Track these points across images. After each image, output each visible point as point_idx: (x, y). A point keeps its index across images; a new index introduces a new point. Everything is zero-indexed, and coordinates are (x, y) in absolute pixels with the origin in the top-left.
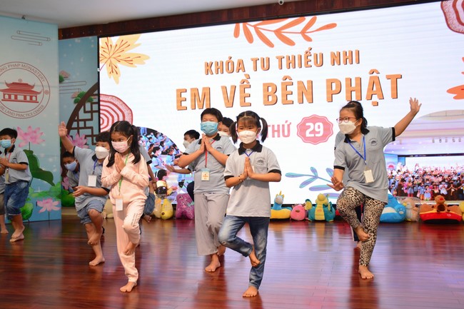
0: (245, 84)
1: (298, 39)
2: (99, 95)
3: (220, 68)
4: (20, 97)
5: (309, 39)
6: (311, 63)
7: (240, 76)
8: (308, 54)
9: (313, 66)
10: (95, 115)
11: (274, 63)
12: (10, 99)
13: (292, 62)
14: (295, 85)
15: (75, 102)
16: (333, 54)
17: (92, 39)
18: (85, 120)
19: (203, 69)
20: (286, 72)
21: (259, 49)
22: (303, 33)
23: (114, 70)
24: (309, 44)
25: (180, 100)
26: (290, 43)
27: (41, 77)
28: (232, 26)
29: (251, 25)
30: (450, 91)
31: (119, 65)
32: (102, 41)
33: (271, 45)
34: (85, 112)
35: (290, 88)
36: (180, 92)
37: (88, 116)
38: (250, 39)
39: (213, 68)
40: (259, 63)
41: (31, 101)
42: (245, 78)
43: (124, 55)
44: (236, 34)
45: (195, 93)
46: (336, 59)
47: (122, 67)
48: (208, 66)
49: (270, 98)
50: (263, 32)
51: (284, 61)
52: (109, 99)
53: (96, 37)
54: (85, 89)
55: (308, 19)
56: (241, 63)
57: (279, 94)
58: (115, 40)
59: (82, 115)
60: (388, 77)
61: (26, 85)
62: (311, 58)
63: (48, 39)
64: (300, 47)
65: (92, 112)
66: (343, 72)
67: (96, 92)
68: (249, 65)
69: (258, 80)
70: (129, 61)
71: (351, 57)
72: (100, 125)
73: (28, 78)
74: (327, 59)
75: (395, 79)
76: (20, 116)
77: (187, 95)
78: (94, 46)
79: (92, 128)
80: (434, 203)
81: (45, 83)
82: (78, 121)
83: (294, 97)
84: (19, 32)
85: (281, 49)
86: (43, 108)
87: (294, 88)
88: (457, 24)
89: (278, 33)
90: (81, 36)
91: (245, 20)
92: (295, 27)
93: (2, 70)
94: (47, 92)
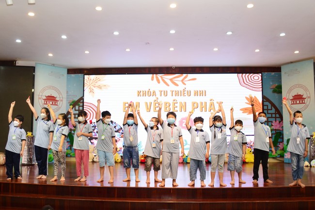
0: (156, 102)
1: (180, 83)
2: (83, 102)
3: (144, 94)
4: (51, 103)
5: (185, 84)
6: (186, 94)
7: (154, 98)
8: (184, 90)
9: (187, 96)
11: (169, 93)
12: (46, 104)
13: (177, 93)
14: (178, 104)
15: (70, 105)
16: (195, 91)
17: (81, 75)
19: (136, 93)
20: (174, 97)
21: (162, 86)
22: (182, 81)
23: (91, 91)
24: (185, 86)
25: (125, 107)
26: (177, 85)
27: (59, 93)
28: (151, 75)
29: (159, 76)
30: (241, 110)
31: (94, 88)
32: (86, 77)
33: (168, 85)
35: (176, 105)
37: (77, 112)
38: (159, 82)
39: (141, 93)
40: (162, 93)
41: (55, 105)
42: (156, 99)
43: (97, 85)
44: (152, 79)
46: (196, 93)
47: (96, 90)
48: (139, 93)
49: (167, 109)
50: (164, 79)
51: (174, 93)
52: (89, 105)
53: (83, 75)
54: (76, 99)
55: (184, 75)
56: (154, 92)
57: (171, 107)
58: (93, 77)
60: (217, 103)
61: (53, 97)
62: (186, 92)
63: (63, 75)
64: (181, 87)
66: (199, 99)
67: (82, 101)
68: (158, 94)
70: (100, 87)
71: (202, 93)
73: (54, 94)
74: (192, 93)
78: (82, 79)
81: (61, 96)
84: (52, 72)
85: (172, 87)
86: (60, 108)
88: (243, 83)
89: (171, 80)
90: (75, 73)
91: (156, 74)
92: (179, 78)
93: (44, 90)
94: (62, 101)
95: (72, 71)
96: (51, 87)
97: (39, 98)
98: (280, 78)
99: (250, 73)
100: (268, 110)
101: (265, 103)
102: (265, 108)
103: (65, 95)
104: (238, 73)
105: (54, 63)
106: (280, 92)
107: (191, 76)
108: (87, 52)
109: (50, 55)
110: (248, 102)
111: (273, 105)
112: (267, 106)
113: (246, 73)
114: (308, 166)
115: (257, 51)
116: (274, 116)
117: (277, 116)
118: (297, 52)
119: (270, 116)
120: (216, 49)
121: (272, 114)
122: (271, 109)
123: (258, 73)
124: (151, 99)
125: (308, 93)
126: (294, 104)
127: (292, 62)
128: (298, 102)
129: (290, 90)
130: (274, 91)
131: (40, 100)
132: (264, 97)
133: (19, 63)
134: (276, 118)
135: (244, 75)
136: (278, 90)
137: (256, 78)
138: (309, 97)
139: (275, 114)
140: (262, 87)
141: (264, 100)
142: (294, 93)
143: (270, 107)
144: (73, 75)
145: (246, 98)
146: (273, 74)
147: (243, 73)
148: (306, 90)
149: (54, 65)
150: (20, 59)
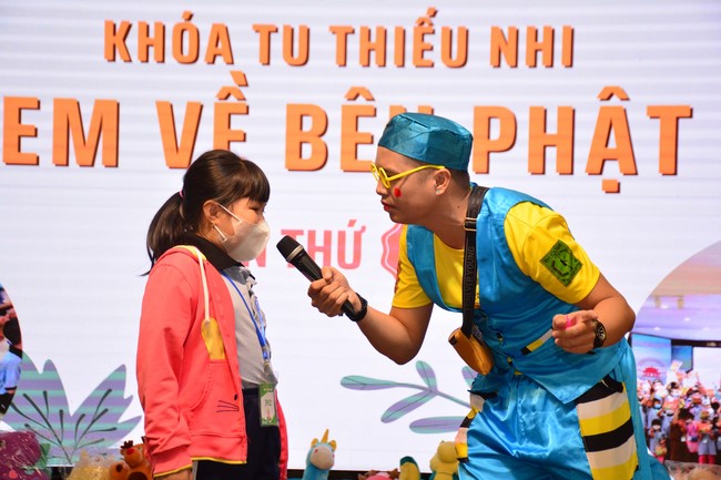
0: (233, 103)
3: (154, 44)
6: (435, 56)
7: (221, 76)
8: (424, 26)
9: (439, 64)
11: (323, 46)
13: (376, 48)
16: (497, 32)
19: (98, 41)
20: (356, 75)
25: (17, 134)
36: (17, 108)
39: (133, 42)
40: (278, 43)
42: (230, 82)
45: (68, 114)
46: (505, 49)
48: (116, 38)
49: (307, 150)
51: (354, 44)
56: (221, 36)
57: (333, 139)
60: (654, 113)
62: (435, 41)
68: (246, 46)
69: (275, 92)
74: (481, 48)
75: (673, 120)
77: (44, 120)
87: (378, 127)
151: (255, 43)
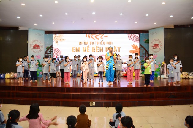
0: (88, 47)
1: (100, 38)
2: (53, 48)
3: (83, 43)
4: (37, 48)
5: (102, 39)
6: (103, 44)
8: (102, 42)
10: (52, 52)
11: (95, 43)
12: (34, 48)
13: (98, 43)
15: (46, 49)
16: (107, 42)
17: (51, 34)
18: (49, 54)
19: (79, 43)
20: (97, 45)
21: (91, 40)
22: (101, 37)
23: (57, 42)
24: (102, 40)
25: (73, 50)
26: (98, 39)
27: (41, 43)
28: (86, 34)
29: (90, 35)
30: (129, 51)
31: (58, 41)
32: (54, 35)
33: (94, 39)
34: (49, 51)
36: (73, 48)
37: (50, 52)
38: (90, 38)
41: (39, 49)
43: (60, 39)
44: (86, 36)
45: (77, 48)
46: (108, 43)
47: (59, 41)
48: (80, 43)
49: (94, 51)
50: (92, 36)
52: (56, 49)
53: (52, 34)
54: (49, 46)
55: (102, 34)
56: (87, 43)
57: (95, 50)
58: (57, 35)
59: (48, 52)
60: (118, 48)
61: (38, 45)
63: (42, 34)
64: (100, 40)
65: (51, 51)
69: (91, 46)
70: (61, 40)
71: (111, 43)
72: (53, 55)
73: (38, 44)
74: (106, 43)
75: (119, 48)
76: (37, 52)
77: (75, 49)
78: (52, 36)
79: (51, 55)
80: (126, 73)
82: (47, 53)
83: (99, 51)
84: (37, 33)
85: (96, 40)
86: (41, 50)
87: (99, 49)
88: (130, 38)
89: (96, 37)
90: (49, 33)
91: (88, 34)
92: (99, 36)
93: (33, 42)
94: (42, 47)
95: (47, 32)
96: (36, 40)
97: (31, 46)
98: (148, 36)
99: (134, 34)
100: (142, 51)
101: (141, 48)
102: (141, 50)
103: (43, 44)
104: (128, 33)
105: (38, 28)
106: (148, 43)
107: (105, 35)
108: (53, 23)
109: (35, 24)
110: (132, 47)
111: (145, 49)
112: (142, 49)
113: (132, 34)
114: (159, 78)
115: (136, 23)
116: (145, 54)
117: (147, 54)
118: (155, 23)
119: (143, 54)
120: (116, 22)
121: (144, 53)
122: (144, 51)
123: (138, 34)
124: (86, 46)
125: (161, 43)
126: (154, 48)
127: (154, 28)
128: (156, 48)
129: (153, 42)
130: (145, 42)
131: (31, 47)
132: (140, 45)
133: (20, 29)
134: (146, 55)
135: (131, 34)
136: (147, 42)
137: (137, 36)
138: (161, 45)
139: (146, 53)
140: (140, 40)
141: (141, 47)
142: (154, 43)
143: (143, 50)
144: (47, 34)
145: (132, 45)
146: (145, 34)
147: (130, 34)
148: (160, 42)
149: (38, 29)
150: (21, 27)
151: (90, 43)
